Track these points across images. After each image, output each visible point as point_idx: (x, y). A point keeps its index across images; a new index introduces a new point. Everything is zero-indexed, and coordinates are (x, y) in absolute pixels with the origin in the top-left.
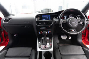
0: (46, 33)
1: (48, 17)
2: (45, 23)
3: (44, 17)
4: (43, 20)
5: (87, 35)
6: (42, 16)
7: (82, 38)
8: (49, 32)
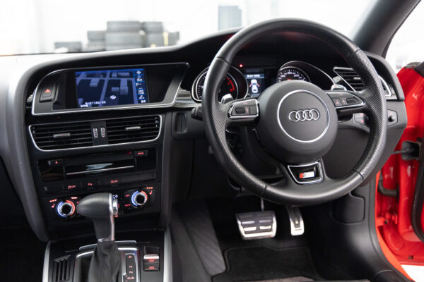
0: (113, 205)
1: (124, 82)
2: (99, 132)
3: (94, 82)
4: (86, 107)
5: (404, 199)
6: (82, 76)
7: (380, 222)
8: (140, 199)
